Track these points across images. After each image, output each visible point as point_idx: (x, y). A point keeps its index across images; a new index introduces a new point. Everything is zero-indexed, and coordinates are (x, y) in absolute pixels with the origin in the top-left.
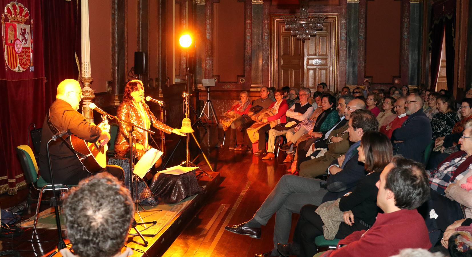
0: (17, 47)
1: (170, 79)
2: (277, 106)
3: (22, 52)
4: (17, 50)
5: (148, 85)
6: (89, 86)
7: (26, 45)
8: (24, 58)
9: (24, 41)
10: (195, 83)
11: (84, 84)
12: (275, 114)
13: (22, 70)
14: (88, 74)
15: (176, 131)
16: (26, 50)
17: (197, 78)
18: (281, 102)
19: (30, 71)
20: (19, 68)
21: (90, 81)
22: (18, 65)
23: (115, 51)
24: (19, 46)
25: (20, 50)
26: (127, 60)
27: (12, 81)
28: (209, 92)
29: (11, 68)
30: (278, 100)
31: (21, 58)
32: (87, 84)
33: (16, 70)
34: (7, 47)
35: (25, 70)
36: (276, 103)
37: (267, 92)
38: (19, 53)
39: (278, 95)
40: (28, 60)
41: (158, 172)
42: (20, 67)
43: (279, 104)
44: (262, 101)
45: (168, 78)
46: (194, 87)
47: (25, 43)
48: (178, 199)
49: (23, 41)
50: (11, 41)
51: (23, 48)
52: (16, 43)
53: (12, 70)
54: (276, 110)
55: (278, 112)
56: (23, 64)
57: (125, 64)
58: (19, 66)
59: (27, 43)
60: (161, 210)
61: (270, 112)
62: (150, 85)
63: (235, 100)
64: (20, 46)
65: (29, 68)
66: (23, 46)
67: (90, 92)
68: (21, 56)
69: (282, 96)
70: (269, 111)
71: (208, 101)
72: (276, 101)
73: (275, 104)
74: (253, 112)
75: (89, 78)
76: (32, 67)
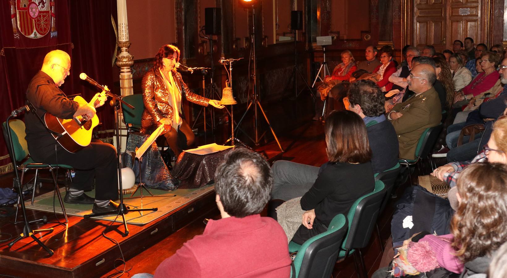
0: (32, 11)
1: (267, 38)
2: (382, 70)
3: (40, 16)
4: (32, 14)
5: (234, 46)
6: (126, 51)
7: (44, 8)
8: (42, 23)
9: (41, 4)
10: (310, 42)
11: (122, 49)
12: (380, 80)
13: (39, 36)
14: (124, 38)
15: (213, 103)
16: (44, 14)
17: (312, 36)
18: (387, 66)
19: (51, 36)
20: (35, 35)
21: (128, 45)
22: (35, 31)
23: (181, 8)
24: (34, 10)
25: (37, 14)
26: (200, 17)
27: (27, 49)
28: (325, 52)
29: (25, 34)
30: (384, 62)
31: (38, 23)
32: (124, 49)
33: (32, 36)
34: (20, 12)
35: (44, 36)
36: (382, 66)
37: (374, 52)
38: (36, 18)
39: (385, 56)
40: (47, 25)
41: (184, 151)
42: (37, 33)
43: (385, 68)
44: (368, 63)
45: (266, 37)
46: (308, 46)
47: (42, 7)
48: (201, 182)
49: (39, 4)
50: (25, 5)
51: (40, 12)
52: (30, 7)
53: (27, 36)
54: (380, 75)
55: (382, 78)
56: (41, 29)
57: (197, 23)
58: (35, 33)
59: (44, 6)
60: (175, 196)
61: (373, 77)
62: (236, 46)
63: (358, 62)
64: (36, 10)
65: (49, 34)
66: (40, 9)
67: (127, 57)
68: (38, 21)
69: (389, 58)
70: (371, 77)
71: (324, 63)
72: (382, 64)
73: (380, 68)
74: (354, 77)
75: (126, 42)
76: (54, 31)
